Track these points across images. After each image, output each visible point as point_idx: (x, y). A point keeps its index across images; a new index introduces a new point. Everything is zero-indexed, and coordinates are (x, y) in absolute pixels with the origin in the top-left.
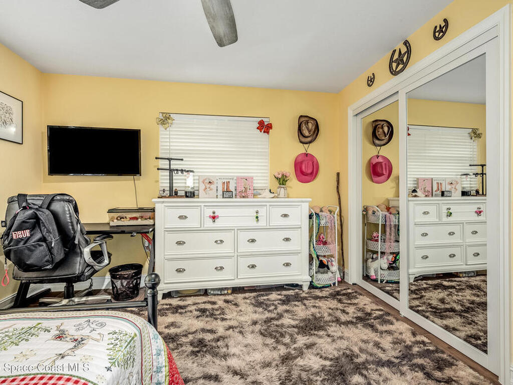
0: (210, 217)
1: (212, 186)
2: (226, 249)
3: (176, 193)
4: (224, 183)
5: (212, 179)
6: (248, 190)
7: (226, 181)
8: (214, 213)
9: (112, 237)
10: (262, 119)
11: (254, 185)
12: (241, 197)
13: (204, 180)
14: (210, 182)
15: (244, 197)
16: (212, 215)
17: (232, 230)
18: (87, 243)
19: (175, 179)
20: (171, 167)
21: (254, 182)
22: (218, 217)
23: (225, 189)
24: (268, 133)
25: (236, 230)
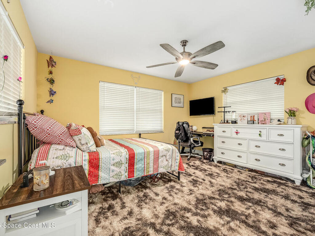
0: (235, 132)
1: (245, 118)
2: (243, 148)
3: (227, 122)
4: (251, 116)
5: (245, 115)
6: (266, 120)
7: (252, 115)
8: (237, 131)
9: (202, 137)
10: (278, 77)
11: (271, 117)
12: (261, 124)
13: (240, 115)
14: (243, 116)
15: (263, 124)
16: (236, 131)
17: (247, 139)
18: (192, 137)
19: (226, 116)
20: (225, 110)
21: (271, 115)
22: (239, 133)
23: (252, 119)
24: (283, 84)
25: (248, 140)
